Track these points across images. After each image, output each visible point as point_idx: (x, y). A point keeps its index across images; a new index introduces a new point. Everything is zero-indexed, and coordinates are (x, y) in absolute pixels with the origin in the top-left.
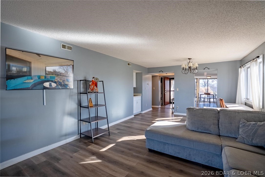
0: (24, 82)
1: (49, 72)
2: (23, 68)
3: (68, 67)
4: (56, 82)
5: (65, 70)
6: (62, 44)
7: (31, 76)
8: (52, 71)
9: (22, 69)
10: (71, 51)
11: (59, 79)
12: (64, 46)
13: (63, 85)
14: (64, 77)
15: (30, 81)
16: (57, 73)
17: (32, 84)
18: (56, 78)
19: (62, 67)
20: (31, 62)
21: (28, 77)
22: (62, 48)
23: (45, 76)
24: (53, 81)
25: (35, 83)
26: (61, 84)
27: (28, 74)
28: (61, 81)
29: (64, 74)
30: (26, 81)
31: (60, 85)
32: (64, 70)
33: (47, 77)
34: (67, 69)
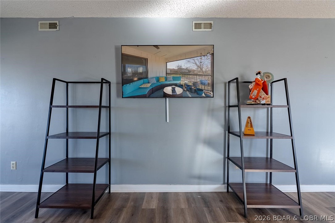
0: (140, 87)
1: (171, 70)
2: (139, 68)
3: (203, 58)
4: (182, 85)
5: (198, 63)
6: (194, 22)
7: (148, 78)
8: (176, 69)
9: (138, 70)
10: (210, 30)
11: (187, 80)
12: (198, 26)
13: (193, 91)
14: (195, 77)
15: (146, 86)
16: (183, 71)
17: (148, 90)
18: (182, 79)
19: (191, 60)
20: (147, 59)
21: (144, 79)
22: (194, 30)
23: (165, 77)
24: (178, 85)
25: (153, 88)
26: (191, 89)
27: (144, 76)
28: (191, 85)
29: (195, 71)
30: (142, 86)
31: (188, 91)
32: (196, 64)
33: (168, 79)
34: (201, 62)
